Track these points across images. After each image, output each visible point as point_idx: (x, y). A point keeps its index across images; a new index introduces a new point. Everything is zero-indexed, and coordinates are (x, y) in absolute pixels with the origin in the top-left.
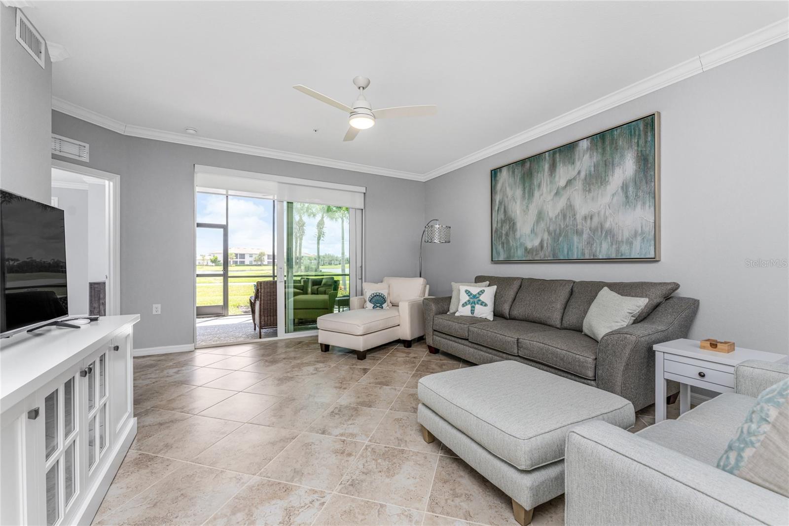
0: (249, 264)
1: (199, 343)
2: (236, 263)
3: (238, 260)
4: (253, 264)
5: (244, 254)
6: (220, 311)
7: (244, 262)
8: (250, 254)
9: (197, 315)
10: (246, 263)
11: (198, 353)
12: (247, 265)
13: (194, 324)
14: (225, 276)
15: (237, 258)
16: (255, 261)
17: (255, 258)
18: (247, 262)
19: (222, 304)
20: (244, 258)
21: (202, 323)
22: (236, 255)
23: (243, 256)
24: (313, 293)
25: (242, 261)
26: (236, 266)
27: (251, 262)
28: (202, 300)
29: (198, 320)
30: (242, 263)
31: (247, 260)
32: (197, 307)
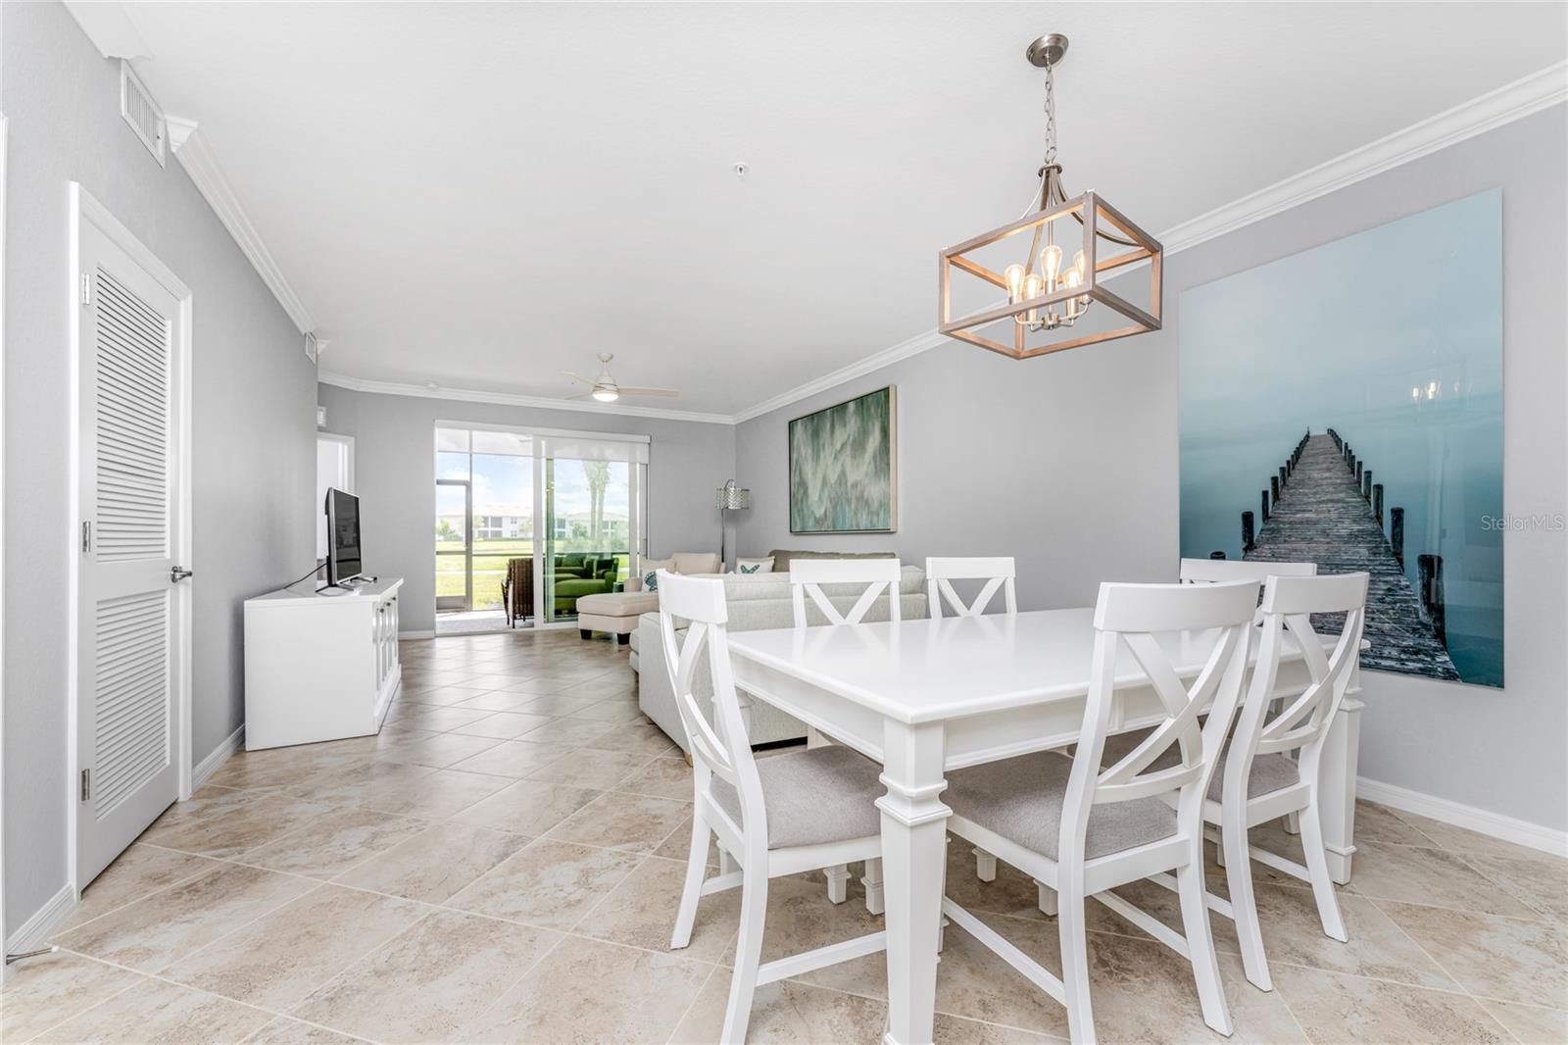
0: (509, 536)
1: (439, 631)
2: (484, 535)
3: (490, 529)
4: (519, 536)
5: (500, 519)
6: (462, 604)
7: (500, 532)
8: (512, 518)
9: (438, 608)
10: (504, 536)
11: (438, 641)
12: (508, 540)
13: (434, 617)
14: (468, 554)
15: (486, 525)
16: (521, 531)
17: (523, 525)
18: (506, 534)
19: (464, 594)
20: (500, 526)
21: (441, 618)
22: (486, 519)
23: (497, 521)
24: (598, 577)
25: (496, 532)
26: (485, 540)
27: (514, 533)
28: (442, 591)
29: (437, 615)
30: (497, 536)
31: (507, 529)
32: (438, 598)
